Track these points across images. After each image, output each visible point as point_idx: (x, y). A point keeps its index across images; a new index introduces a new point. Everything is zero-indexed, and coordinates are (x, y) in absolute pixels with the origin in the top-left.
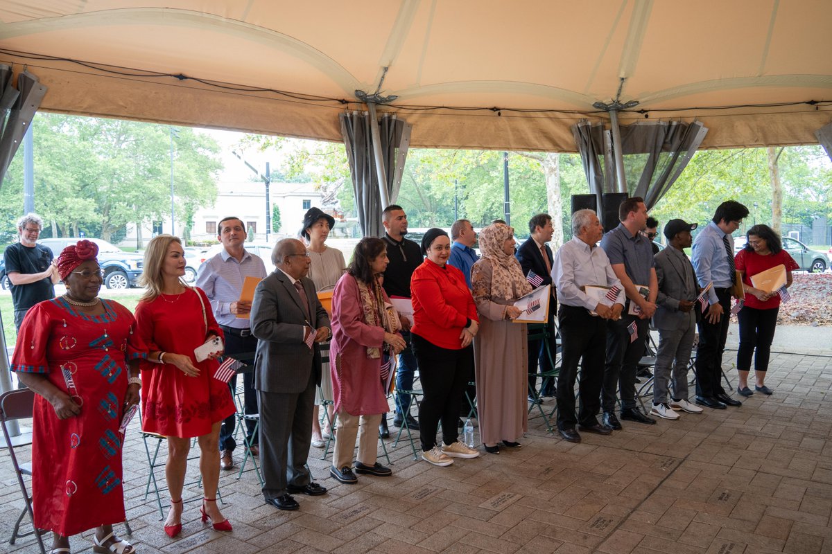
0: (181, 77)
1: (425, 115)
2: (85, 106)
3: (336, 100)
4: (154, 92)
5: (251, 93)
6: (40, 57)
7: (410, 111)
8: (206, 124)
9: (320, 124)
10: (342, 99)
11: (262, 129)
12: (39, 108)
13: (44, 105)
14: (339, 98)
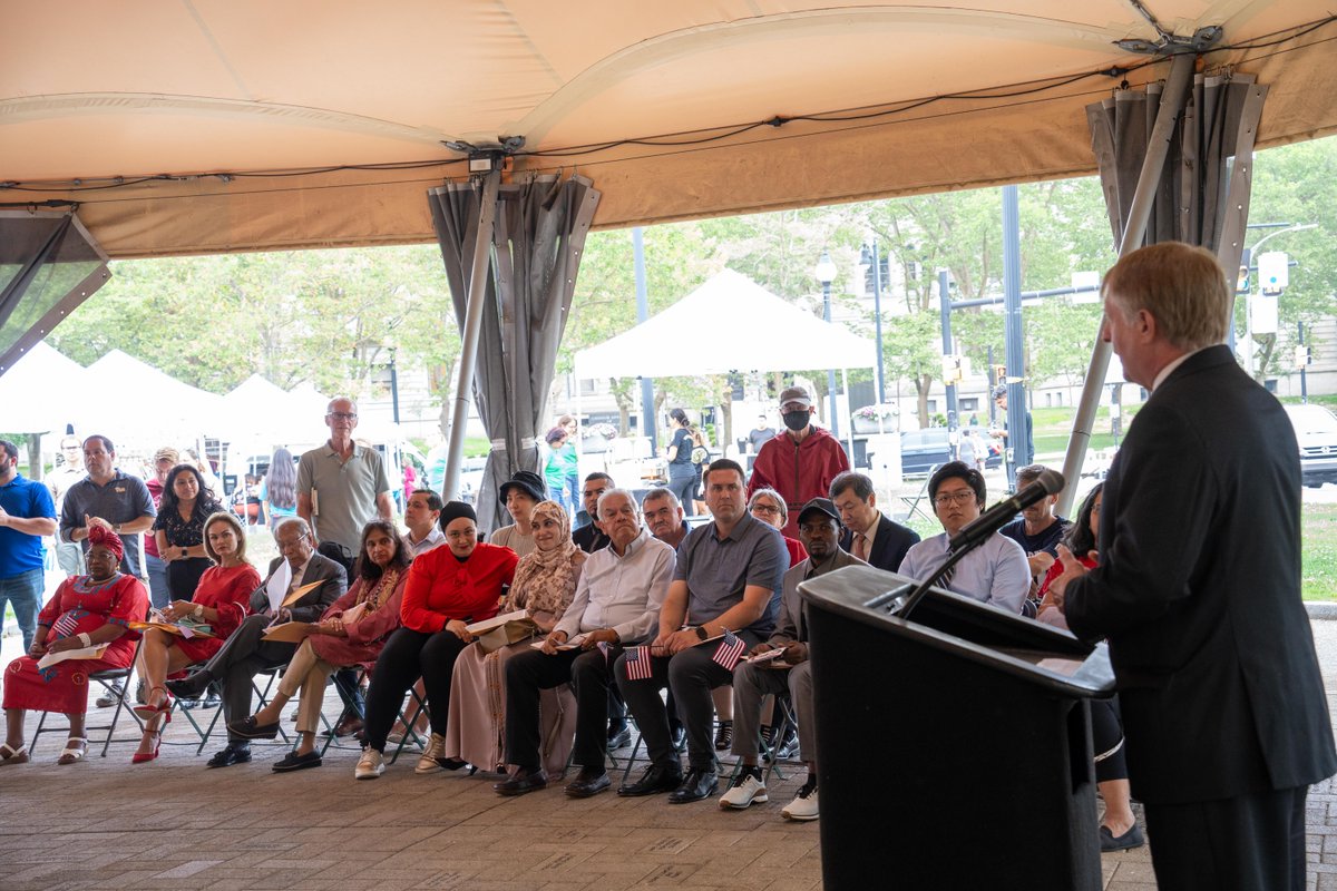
0: (778, 121)
1: (1300, 50)
2: (646, 208)
3: (1097, 73)
4: (739, 159)
5: (902, 115)
6: (591, 148)
7: (1267, 50)
8: (816, 196)
9: (1050, 140)
10: (1110, 65)
11: (917, 184)
12: (591, 226)
13: (598, 221)
14: (1101, 68)
